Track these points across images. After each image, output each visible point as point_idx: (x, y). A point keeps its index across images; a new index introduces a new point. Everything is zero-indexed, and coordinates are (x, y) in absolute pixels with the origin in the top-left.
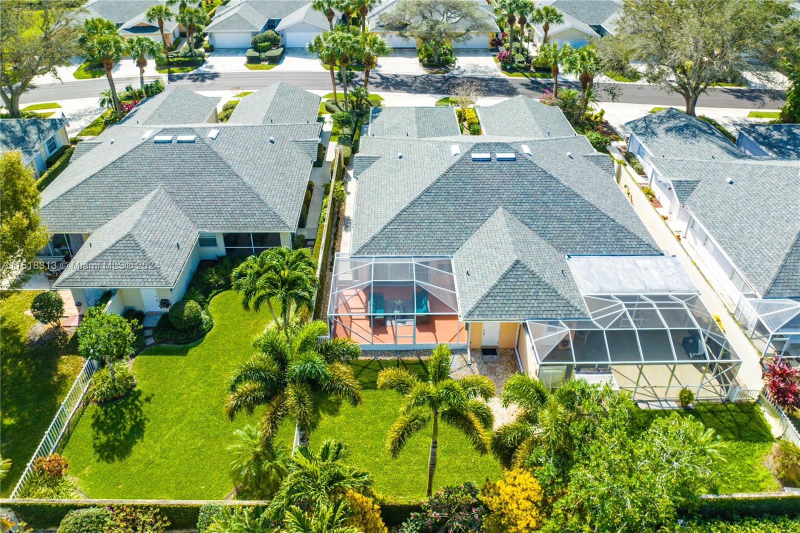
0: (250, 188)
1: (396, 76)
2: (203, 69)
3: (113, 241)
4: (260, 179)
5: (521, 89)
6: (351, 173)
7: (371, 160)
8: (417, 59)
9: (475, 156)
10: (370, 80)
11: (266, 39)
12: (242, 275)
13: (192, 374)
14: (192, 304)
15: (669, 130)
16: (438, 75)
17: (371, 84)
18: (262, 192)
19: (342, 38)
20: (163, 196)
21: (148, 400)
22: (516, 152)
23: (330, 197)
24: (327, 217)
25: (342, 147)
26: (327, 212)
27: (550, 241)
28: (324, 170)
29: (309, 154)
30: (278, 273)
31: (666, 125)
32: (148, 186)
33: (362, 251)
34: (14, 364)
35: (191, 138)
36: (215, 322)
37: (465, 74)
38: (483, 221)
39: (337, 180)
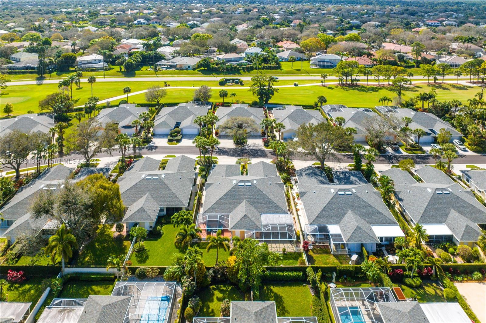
0: (174, 194)
1: (224, 148)
2: (151, 144)
3: (138, 209)
4: (177, 191)
5: (269, 155)
6: (204, 188)
7: (210, 185)
8: (232, 141)
9: (239, 184)
10: (214, 150)
11: (175, 132)
12: (174, 218)
13: (159, 245)
14: (159, 227)
15: (306, 174)
16: (240, 148)
17: (214, 152)
18: (178, 195)
19: (204, 141)
20: (150, 196)
21: (148, 251)
22: (252, 183)
23: (197, 197)
24: (196, 203)
25: (202, 179)
26: (196, 202)
27: (257, 210)
28: (196, 187)
29: (192, 182)
30: (183, 217)
31: (306, 172)
32: (145, 193)
33: (205, 212)
34: (111, 243)
35: (157, 177)
36: (164, 233)
37: (250, 148)
38: (240, 204)
39: (200, 191)
